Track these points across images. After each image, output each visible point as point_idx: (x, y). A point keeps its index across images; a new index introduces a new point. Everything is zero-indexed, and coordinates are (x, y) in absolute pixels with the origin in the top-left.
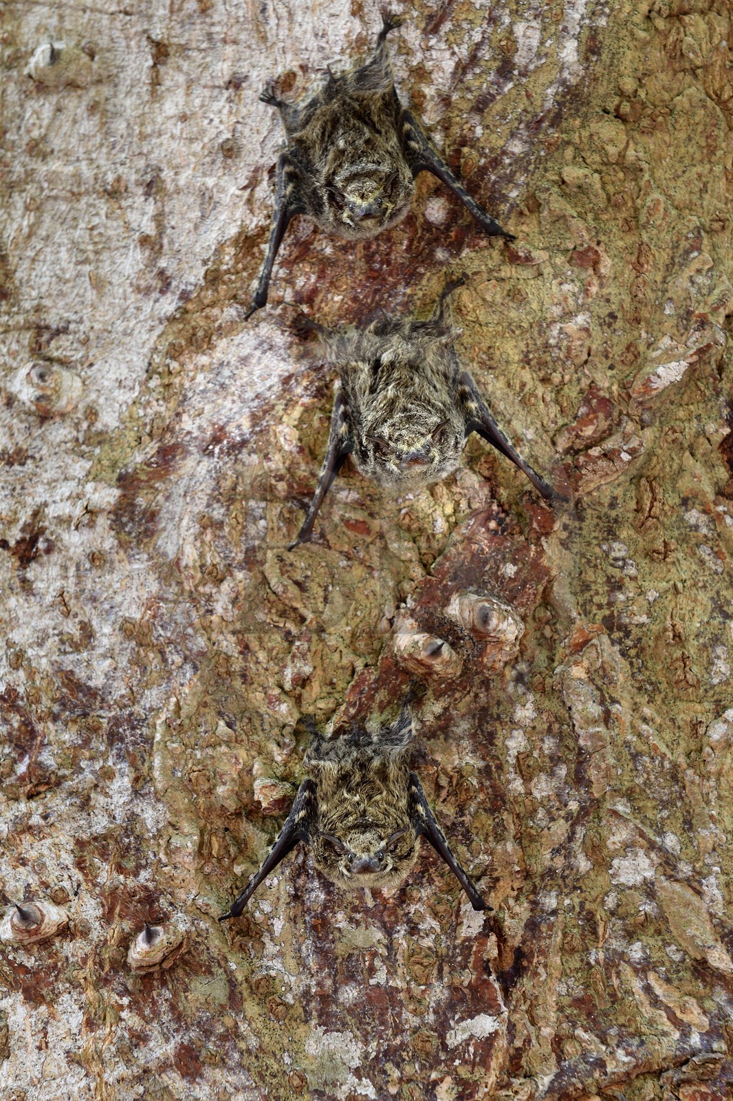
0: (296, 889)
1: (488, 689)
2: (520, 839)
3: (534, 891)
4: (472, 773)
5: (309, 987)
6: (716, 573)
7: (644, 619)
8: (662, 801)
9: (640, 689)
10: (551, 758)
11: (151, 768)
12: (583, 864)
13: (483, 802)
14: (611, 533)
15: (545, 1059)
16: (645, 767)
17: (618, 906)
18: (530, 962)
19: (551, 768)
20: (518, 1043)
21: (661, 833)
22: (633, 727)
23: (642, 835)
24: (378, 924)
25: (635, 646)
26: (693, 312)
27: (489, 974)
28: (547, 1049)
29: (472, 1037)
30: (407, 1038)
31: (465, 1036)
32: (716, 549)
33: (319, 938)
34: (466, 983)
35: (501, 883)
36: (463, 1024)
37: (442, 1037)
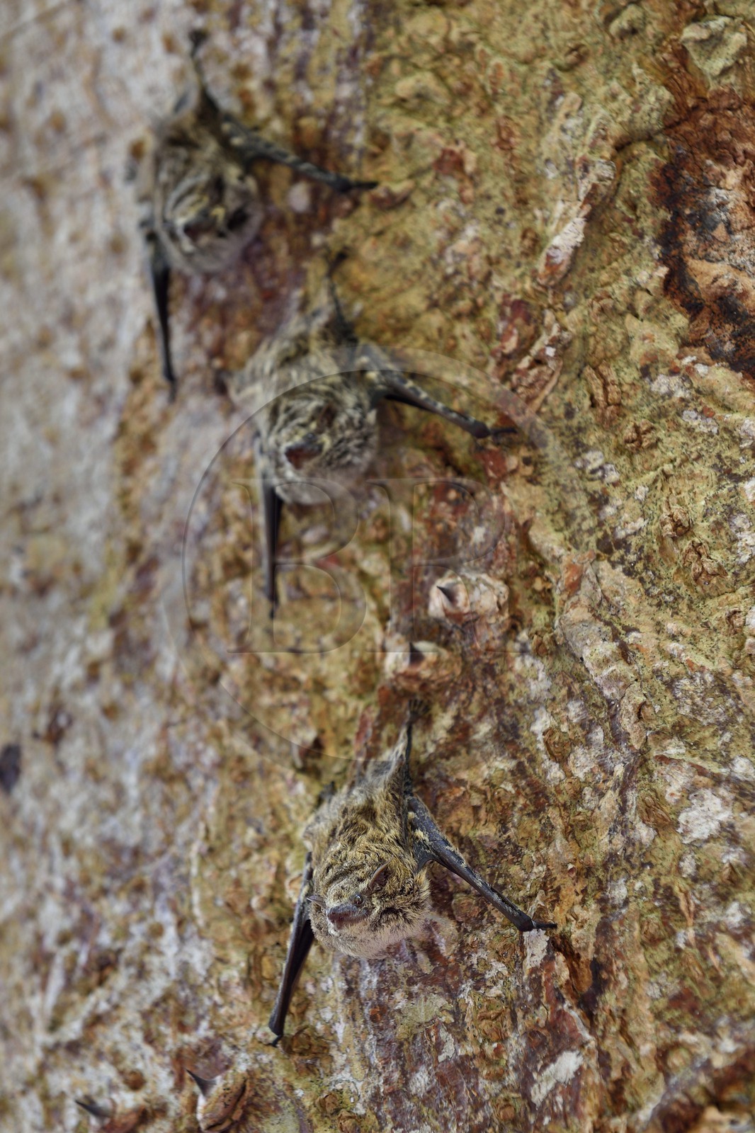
0: (348, 982)
1: (494, 675)
2: (572, 832)
3: (601, 887)
4: (503, 779)
5: (378, 1088)
6: (711, 435)
7: (641, 523)
8: (719, 723)
9: (659, 605)
10: (582, 725)
11: (191, 906)
12: (644, 833)
13: (525, 806)
14: (578, 447)
15: (651, 1082)
16: (685, 692)
17: (698, 867)
18: (611, 972)
19: (585, 736)
20: (615, 1074)
21: (727, 762)
22: (661, 651)
23: (701, 772)
24: (440, 990)
25: (640, 559)
26: (573, 161)
27: (563, 1001)
28: (651, 1069)
29: (557, 1084)
30: (489, 1110)
31: (551, 1085)
32: (700, 408)
33: (381, 1029)
34: (542, 1023)
35: (563, 892)
36: (547, 1072)
37: (526, 1096)
